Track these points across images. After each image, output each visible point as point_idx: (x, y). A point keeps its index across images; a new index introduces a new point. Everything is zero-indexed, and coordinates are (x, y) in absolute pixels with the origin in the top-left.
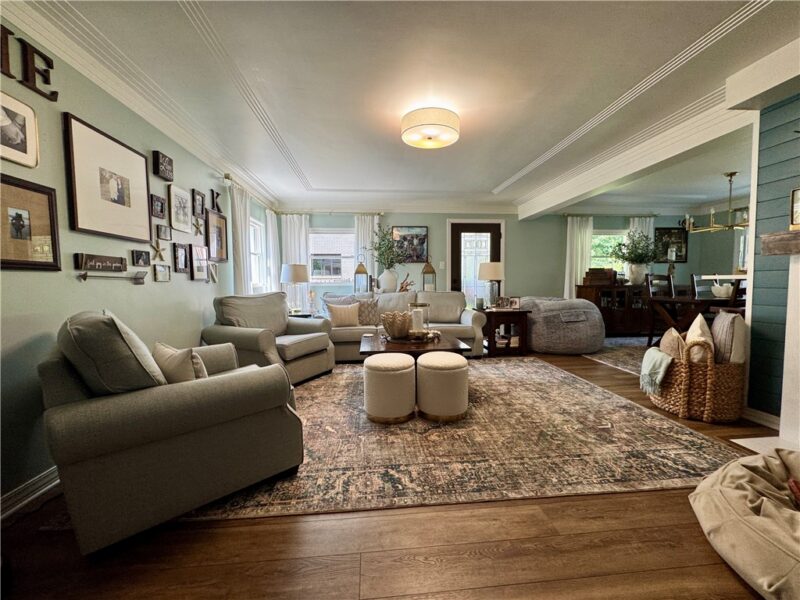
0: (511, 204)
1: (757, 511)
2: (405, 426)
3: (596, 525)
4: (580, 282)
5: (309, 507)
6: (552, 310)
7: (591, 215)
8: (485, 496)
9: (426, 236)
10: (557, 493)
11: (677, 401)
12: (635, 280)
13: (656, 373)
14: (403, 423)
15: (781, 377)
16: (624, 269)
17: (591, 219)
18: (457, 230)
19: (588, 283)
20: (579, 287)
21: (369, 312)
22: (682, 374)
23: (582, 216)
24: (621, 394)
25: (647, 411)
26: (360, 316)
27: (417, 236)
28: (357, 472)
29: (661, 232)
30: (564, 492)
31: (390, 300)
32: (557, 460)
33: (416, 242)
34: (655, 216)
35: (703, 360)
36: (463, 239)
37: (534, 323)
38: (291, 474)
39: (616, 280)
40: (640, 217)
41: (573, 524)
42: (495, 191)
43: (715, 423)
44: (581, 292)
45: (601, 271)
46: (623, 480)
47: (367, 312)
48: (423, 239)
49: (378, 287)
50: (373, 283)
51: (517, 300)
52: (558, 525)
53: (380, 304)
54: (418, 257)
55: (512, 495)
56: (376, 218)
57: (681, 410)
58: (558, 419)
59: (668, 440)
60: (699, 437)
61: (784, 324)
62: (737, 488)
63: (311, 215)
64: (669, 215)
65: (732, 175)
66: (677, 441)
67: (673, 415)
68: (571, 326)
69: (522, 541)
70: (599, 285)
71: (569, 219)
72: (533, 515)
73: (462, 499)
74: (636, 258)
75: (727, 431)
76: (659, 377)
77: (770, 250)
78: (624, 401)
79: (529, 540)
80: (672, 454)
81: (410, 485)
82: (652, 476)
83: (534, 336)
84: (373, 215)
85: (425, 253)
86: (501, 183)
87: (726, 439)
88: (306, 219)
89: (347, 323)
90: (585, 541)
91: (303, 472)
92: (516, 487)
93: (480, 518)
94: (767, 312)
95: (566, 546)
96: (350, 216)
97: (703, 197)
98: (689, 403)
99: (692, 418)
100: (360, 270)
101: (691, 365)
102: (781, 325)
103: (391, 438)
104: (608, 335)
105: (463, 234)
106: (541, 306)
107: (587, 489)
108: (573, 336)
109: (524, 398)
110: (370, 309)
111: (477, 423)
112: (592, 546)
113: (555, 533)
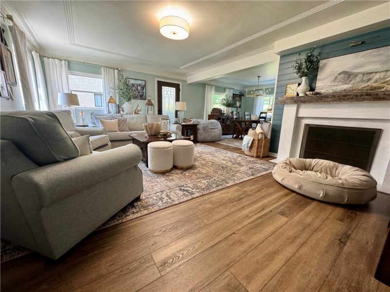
0: (184, 75)
1: (291, 172)
2: (172, 172)
3: (254, 187)
4: (210, 114)
5: (160, 207)
6: (205, 124)
7: (213, 85)
8: (220, 187)
9: (145, 85)
10: (239, 182)
11: (254, 152)
12: (227, 113)
13: (249, 143)
14: (170, 172)
15: (279, 142)
16: (224, 109)
17: (214, 87)
18: (161, 84)
19: (213, 114)
20: (209, 115)
21: (124, 124)
22: (256, 143)
23: (211, 85)
24: (237, 153)
25: (246, 157)
26: (119, 126)
27: (140, 85)
28: (168, 191)
29: (234, 96)
30: (241, 181)
31: (133, 118)
32: (232, 173)
33: (139, 88)
34: (233, 89)
35: (261, 138)
36: (163, 89)
37: (199, 129)
38: (138, 199)
39: (221, 114)
40: (229, 89)
41: (248, 188)
42: (181, 68)
43: (264, 157)
44: (210, 117)
45: (217, 109)
46: (252, 175)
47: (122, 124)
48: (144, 87)
49: (123, 111)
50: (119, 109)
51: (192, 120)
52: (245, 189)
53: (128, 120)
54: (140, 96)
55: (228, 185)
56: (116, 71)
57: (255, 155)
58: (224, 162)
59: (256, 163)
60: (262, 161)
61: (281, 126)
62: (284, 168)
63: (69, 62)
64: (238, 89)
65: (259, 77)
66: (258, 163)
67: (253, 157)
68: (213, 130)
69: (240, 195)
70: (216, 114)
71: (206, 86)
72: (237, 189)
73: (214, 190)
74: (228, 105)
75: (267, 159)
76: (250, 145)
77: (281, 103)
78: (238, 155)
79: (241, 195)
80: (259, 166)
81: (193, 190)
82: (259, 173)
83: (198, 135)
84: (114, 69)
85: (144, 95)
86: (185, 64)
87: (267, 161)
88: (65, 64)
89: (113, 130)
90: (254, 191)
91: (143, 197)
92: (227, 183)
93: (224, 193)
94: (277, 122)
95: (251, 193)
96: (99, 67)
97: (248, 84)
98: (257, 152)
99: (258, 157)
100: (111, 101)
101: (259, 140)
102: (280, 126)
103: (171, 178)
104: (223, 134)
105: (163, 87)
106: (201, 122)
107: (246, 179)
108: (213, 134)
109: (209, 157)
110: (123, 122)
111: (199, 167)
112: (257, 192)
113: (246, 191)
